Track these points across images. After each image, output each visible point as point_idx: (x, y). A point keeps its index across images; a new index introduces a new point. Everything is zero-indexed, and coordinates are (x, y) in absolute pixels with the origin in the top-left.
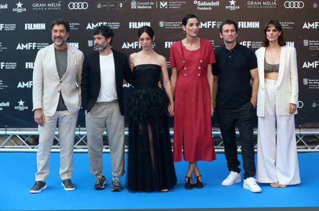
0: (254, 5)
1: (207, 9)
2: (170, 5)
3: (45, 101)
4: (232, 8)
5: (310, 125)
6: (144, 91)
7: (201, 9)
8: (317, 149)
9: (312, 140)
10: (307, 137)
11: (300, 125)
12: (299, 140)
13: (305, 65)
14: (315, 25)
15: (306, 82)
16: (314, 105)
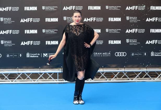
5: (130, 66)
8: (135, 80)
9: (132, 75)
10: (128, 73)
11: (125, 66)
12: (124, 75)
13: (127, 31)
14: (133, 8)
15: (128, 41)
16: (133, 54)
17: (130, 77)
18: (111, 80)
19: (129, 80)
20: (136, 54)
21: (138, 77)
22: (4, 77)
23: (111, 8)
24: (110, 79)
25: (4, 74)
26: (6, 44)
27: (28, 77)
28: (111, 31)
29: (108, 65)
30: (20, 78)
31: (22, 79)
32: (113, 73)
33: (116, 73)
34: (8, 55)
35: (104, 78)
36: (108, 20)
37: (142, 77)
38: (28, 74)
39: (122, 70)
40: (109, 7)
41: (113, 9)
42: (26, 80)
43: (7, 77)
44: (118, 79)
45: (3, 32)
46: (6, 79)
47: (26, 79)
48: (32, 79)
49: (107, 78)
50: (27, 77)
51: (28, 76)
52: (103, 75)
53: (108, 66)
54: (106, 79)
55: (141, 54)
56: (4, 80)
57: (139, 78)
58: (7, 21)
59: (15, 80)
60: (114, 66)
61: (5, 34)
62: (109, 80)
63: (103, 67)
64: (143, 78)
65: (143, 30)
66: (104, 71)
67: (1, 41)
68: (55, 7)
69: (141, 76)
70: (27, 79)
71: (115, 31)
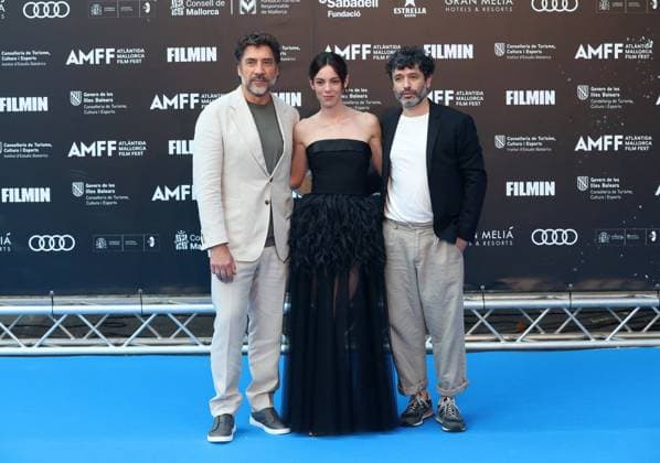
0: (460, 6)
1: (349, 14)
2: (263, 6)
3: (234, 227)
4: (410, 13)
5: (593, 284)
6: (329, 201)
7: (336, 15)
8: (611, 339)
9: (599, 320)
10: (586, 314)
11: (570, 285)
12: (569, 319)
13: (581, 145)
14: (603, 51)
15: (582, 183)
16: (603, 238)
17: (592, 328)
18: (514, 340)
19: (588, 339)
20: (616, 237)
21: (623, 330)
22: (83, 328)
23: (516, 49)
24: (512, 336)
25: (84, 315)
26: (95, 198)
27: (182, 327)
28: (514, 144)
29: (504, 280)
30: (150, 332)
31: (156, 337)
32: (526, 315)
33: (534, 312)
34: (101, 240)
35: (489, 332)
36: (505, 101)
37: (639, 329)
38: (183, 316)
39: (563, 301)
40: (506, 49)
41: (523, 57)
42: (171, 340)
43: (98, 329)
44: (543, 335)
45: (80, 150)
46: (95, 336)
47: (172, 338)
48: (196, 336)
49: (499, 332)
50: (178, 327)
51: (182, 323)
52: (482, 319)
53: (503, 283)
54: (497, 335)
55: (636, 237)
56: (84, 340)
57: (630, 331)
58: (96, 107)
59: (128, 341)
60: (529, 283)
61: (88, 155)
62: (507, 340)
63: (483, 287)
64: (643, 333)
65: (646, 138)
66: (488, 304)
67: (74, 185)
68: (291, 48)
69: (637, 325)
70: (177, 337)
71: (533, 143)
